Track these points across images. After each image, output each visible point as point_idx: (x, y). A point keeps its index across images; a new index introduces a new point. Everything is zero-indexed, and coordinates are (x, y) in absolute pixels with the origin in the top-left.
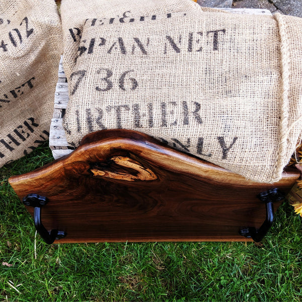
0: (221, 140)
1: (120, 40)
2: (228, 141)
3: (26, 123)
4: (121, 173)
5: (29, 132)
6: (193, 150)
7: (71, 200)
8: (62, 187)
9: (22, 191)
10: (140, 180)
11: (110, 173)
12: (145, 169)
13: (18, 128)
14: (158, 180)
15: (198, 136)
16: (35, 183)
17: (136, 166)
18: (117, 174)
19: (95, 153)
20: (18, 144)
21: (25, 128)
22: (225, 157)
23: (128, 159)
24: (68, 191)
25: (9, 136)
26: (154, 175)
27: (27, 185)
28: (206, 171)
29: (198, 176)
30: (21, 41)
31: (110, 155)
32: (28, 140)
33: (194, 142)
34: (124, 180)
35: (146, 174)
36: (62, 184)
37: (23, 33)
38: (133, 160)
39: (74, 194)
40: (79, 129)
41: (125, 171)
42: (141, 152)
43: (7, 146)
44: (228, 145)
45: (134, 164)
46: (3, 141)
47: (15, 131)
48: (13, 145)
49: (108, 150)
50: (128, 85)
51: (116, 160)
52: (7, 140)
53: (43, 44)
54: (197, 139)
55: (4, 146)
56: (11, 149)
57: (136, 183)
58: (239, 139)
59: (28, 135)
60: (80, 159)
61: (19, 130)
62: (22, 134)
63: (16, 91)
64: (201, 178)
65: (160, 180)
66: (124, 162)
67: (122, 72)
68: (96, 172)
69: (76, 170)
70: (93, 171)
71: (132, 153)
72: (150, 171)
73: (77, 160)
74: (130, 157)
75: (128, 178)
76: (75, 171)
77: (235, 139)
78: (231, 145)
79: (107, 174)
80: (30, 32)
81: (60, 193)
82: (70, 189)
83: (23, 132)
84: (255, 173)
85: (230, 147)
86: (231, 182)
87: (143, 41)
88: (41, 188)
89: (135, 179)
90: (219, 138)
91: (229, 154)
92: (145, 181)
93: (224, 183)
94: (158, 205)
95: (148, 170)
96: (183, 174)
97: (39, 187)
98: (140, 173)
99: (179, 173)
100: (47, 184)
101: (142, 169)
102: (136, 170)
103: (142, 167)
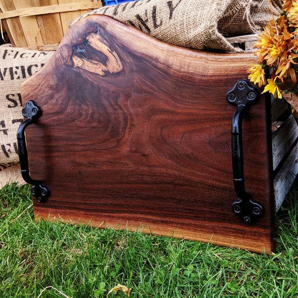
0: (170, 4)
2: (175, 3)
4: (94, 61)
6: (150, 24)
7: (56, 113)
8: (51, 87)
9: (26, 96)
10: (109, 72)
11: (86, 62)
14: (123, 71)
17: (104, 48)
18: (91, 62)
19: (76, 30)
23: (98, 37)
24: (56, 95)
26: (120, 62)
29: (157, 60)
31: (85, 31)
33: (150, 14)
34: (97, 74)
35: (115, 65)
36: (52, 82)
38: (102, 39)
41: (97, 58)
42: (107, 24)
45: (104, 45)
49: (84, 25)
51: (90, 41)
54: (152, 9)
57: (106, 78)
60: (66, 41)
65: (125, 72)
66: (95, 41)
68: (77, 61)
69: (63, 58)
70: (74, 60)
71: (101, 27)
72: (116, 55)
73: (64, 43)
75: (99, 69)
76: (62, 60)
78: (177, 5)
79: (84, 63)
81: (50, 99)
82: (57, 92)
88: (38, 89)
89: (105, 72)
92: (113, 73)
93: (183, 72)
94: (129, 125)
95: (114, 53)
96: (144, 56)
97: (37, 88)
98: (108, 60)
99: (140, 55)
100: (42, 83)
101: (110, 52)
102: (105, 55)
103: (110, 50)
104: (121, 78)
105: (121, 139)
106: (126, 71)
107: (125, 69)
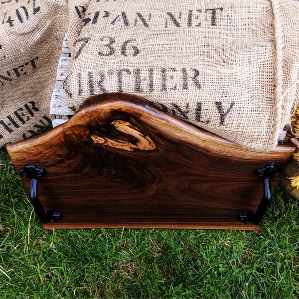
0: (219, 105)
1: (123, 14)
2: (225, 106)
3: (26, 106)
4: (120, 141)
5: (29, 115)
6: (192, 117)
7: (69, 173)
8: (60, 156)
9: (20, 160)
10: (139, 150)
11: (109, 140)
12: (144, 136)
13: (19, 110)
14: (157, 150)
15: (196, 101)
16: (33, 150)
17: (135, 133)
18: (117, 141)
19: (96, 115)
20: (17, 126)
21: (25, 111)
22: (222, 123)
23: (128, 124)
24: (67, 161)
25: (9, 117)
26: (154, 144)
27: (25, 152)
28: (204, 141)
29: (196, 146)
30: (28, 18)
31: (110, 118)
32: (28, 123)
33: (193, 107)
34: (124, 150)
35: (145, 144)
36: (60, 152)
37: (30, 10)
38: (133, 126)
39: (73, 166)
40: (80, 92)
41: (125, 139)
42: (141, 115)
43: (7, 128)
44: (225, 111)
45: (134, 131)
46: (2, 122)
47: (16, 113)
48: (12, 127)
49: (108, 112)
50: (130, 52)
51: (116, 125)
52: (7, 121)
53: (49, 23)
54: (196, 104)
55: (4, 127)
56: (10, 131)
57: (135, 153)
58: (236, 104)
59: (28, 118)
60: (80, 123)
61: (20, 113)
62: (22, 117)
63: (19, 70)
64: (200, 148)
66: (124, 127)
67: (124, 40)
68: (97, 139)
69: (76, 135)
70: (93, 138)
71: (132, 117)
72: (149, 139)
73: (77, 123)
74: (130, 122)
75: (127, 147)
76: (74, 137)
77: (232, 104)
78: (228, 110)
79: (106, 141)
80: (37, 10)
81: (59, 163)
82: (69, 159)
83: (23, 115)
84: (252, 139)
85: (228, 112)
86: (229, 155)
87: (146, 17)
88: (40, 156)
89: (134, 149)
90: (217, 103)
91: (226, 120)
92: (144, 150)
93: (221, 155)
94: (157, 181)
95: (147, 137)
96: (182, 143)
97: (37, 155)
98: (139, 141)
99: (178, 141)
100: (45, 152)
101: (142, 136)
102: (135, 138)
103: (142, 135)
104: (153, 154)
105: (146, 189)
106: (160, 150)
107: (159, 148)
